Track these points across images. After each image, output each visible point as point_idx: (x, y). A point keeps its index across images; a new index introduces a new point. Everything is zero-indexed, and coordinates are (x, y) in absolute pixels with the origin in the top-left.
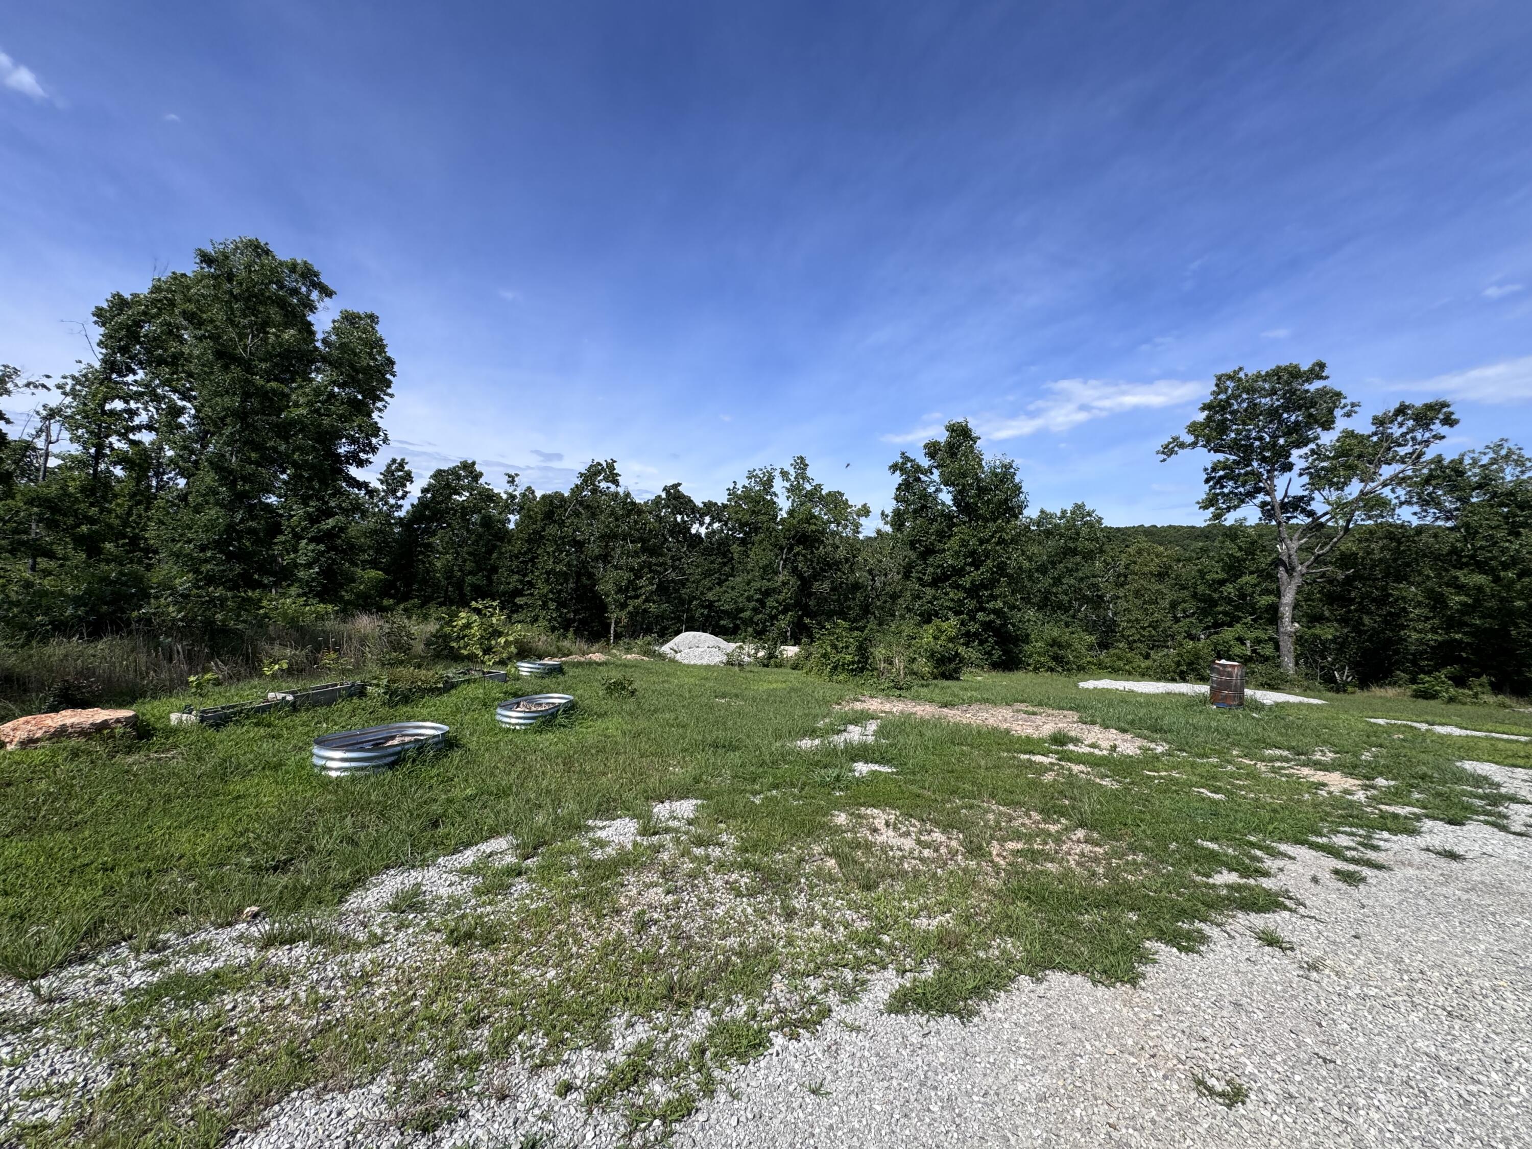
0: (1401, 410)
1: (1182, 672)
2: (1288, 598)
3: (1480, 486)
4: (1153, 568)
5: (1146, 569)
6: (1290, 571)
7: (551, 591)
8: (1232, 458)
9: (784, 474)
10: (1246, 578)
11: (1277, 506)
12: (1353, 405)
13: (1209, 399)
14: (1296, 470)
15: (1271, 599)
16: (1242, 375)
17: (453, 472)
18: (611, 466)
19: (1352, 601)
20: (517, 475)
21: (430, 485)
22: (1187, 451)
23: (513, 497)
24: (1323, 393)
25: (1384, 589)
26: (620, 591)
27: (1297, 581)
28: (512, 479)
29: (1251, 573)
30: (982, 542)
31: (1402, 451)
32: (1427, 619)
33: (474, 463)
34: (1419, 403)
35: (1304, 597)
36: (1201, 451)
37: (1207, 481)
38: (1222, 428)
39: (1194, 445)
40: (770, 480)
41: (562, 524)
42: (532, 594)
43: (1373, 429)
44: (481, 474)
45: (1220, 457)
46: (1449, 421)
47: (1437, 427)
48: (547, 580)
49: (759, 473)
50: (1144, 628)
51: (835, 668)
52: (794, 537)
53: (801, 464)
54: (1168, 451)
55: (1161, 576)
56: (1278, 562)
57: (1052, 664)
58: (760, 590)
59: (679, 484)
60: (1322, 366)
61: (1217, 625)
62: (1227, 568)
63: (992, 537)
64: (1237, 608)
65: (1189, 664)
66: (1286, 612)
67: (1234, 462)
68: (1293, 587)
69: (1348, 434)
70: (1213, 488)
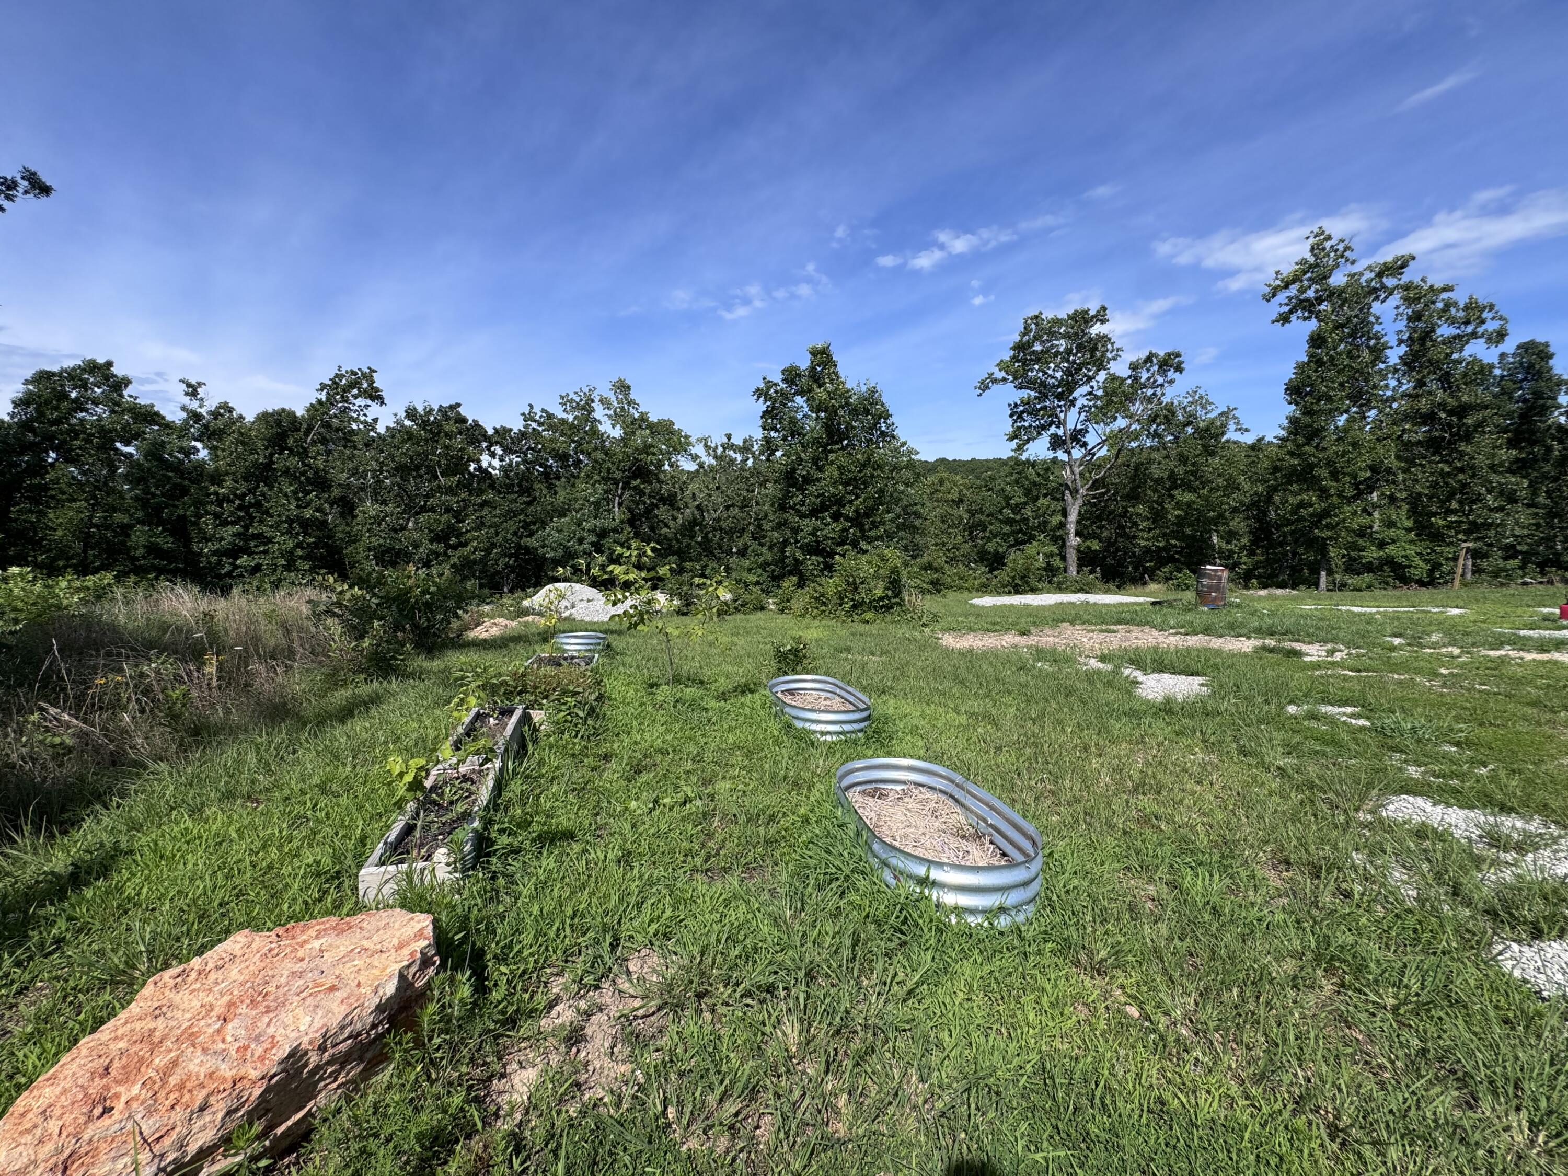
0: (1149, 359)
1: (1017, 585)
2: (1073, 517)
4: (955, 496)
5: (950, 497)
6: (1074, 493)
7: (299, 545)
8: (1031, 396)
9: (605, 400)
12: (1118, 350)
13: (1016, 339)
16: (1045, 318)
17: (74, 376)
18: (369, 376)
20: (200, 384)
21: (29, 393)
22: (1000, 387)
23: (196, 417)
24: (1101, 336)
26: (437, 539)
27: (1080, 501)
28: (193, 390)
30: (860, 469)
31: (1145, 393)
32: (1150, 530)
33: (109, 364)
34: (1165, 352)
35: (1082, 516)
36: (1010, 387)
37: (1011, 416)
38: (1025, 367)
39: (1005, 383)
40: (588, 406)
41: (303, 454)
42: (265, 552)
43: (1129, 372)
44: (126, 382)
45: (1025, 393)
46: (1179, 369)
47: (1171, 374)
48: (289, 532)
49: (576, 398)
50: (949, 550)
51: (854, 607)
52: (629, 471)
55: (960, 503)
56: (1064, 486)
57: (930, 587)
58: (594, 531)
59: (458, 405)
60: (1103, 313)
61: (1018, 543)
62: (1027, 493)
64: (1034, 527)
66: (1072, 528)
67: (1036, 398)
68: (1077, 507)
69: (1113, 378)
70: (1015, 421)
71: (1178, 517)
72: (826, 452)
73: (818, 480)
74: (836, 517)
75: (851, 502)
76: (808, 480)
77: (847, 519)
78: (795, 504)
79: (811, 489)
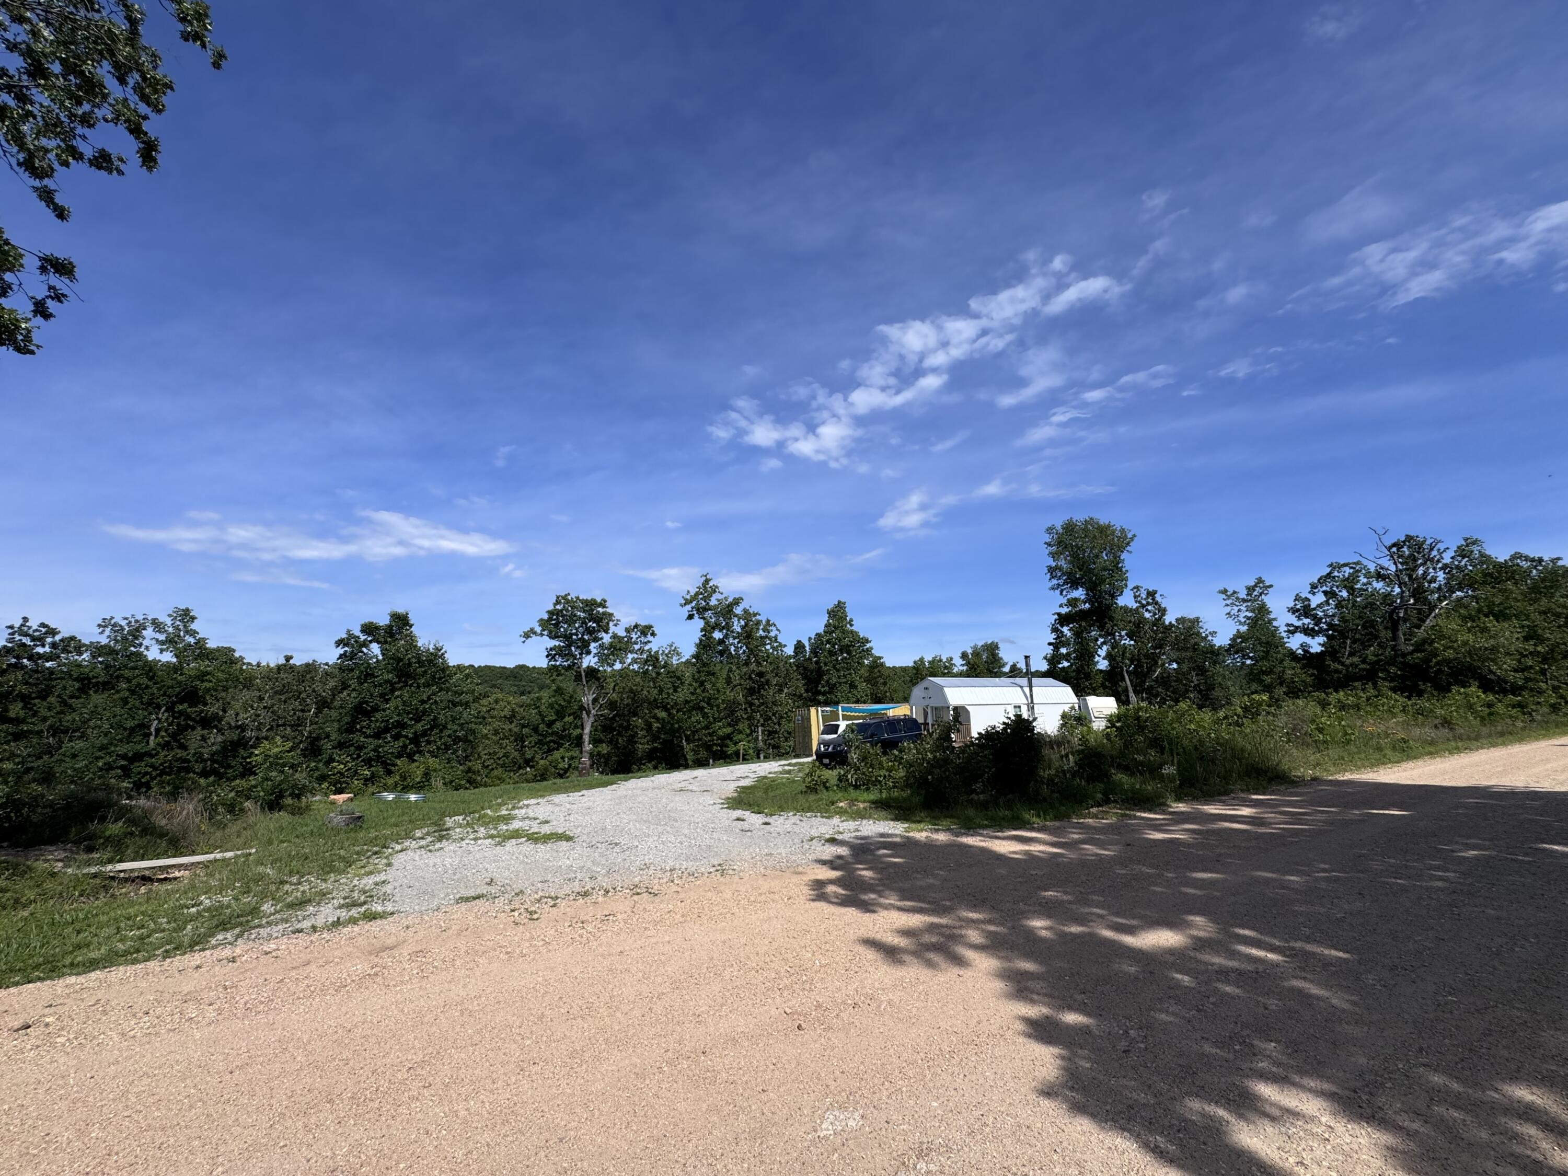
0: (636, 626)
2: (587, 730)
3: (664, 667)
4: (507, 712)
6: (588, 713)
8: (562, 644)
9: (158, 625)
10: (567, 719)
11: (583, 674)
12: (617, 621)
13: (551, 608)
14: (592, 655)
15: (579, 731)
16: (569, 598)
19: (614, 729)
22: (539, 637)
24: (604, 613)
25: (628, 721)
27: (592, 719)
29: (569, 715)
30: (423, 702)
31: (637, 647)
34: (643, 624)
35: (594, 729)
36: (546, 638)
37: (547, 656)
38: (557, 625)
39: (542, 635)
40: (137, 631)
43: (625, 634)
45: (556, 643)
46: (653, 635)
47: (650, 638)
49: (123, 623)
50: (499, 759)
52: (176, 696)
53: (186, 616)
54: (527, 635)
55: (511, 718)
56: (582, 708)
57: (468, 785)
60: (605, 601)
61: (550, 750)
63: (429, 698)
64: (562, 737)
65: (542, 775)
66: (586, 738)
67: (563, 647)
68: (590, 723)
69: (615, 636)
70: (550, 661)
71: (658, 728)
72: (393, 691)
73: (384, 710)
74: (396, 737)
75: (411, 726)
76: (376, 709)
77: (406, 737)
78: (362, 728)
79: (378, 715)
